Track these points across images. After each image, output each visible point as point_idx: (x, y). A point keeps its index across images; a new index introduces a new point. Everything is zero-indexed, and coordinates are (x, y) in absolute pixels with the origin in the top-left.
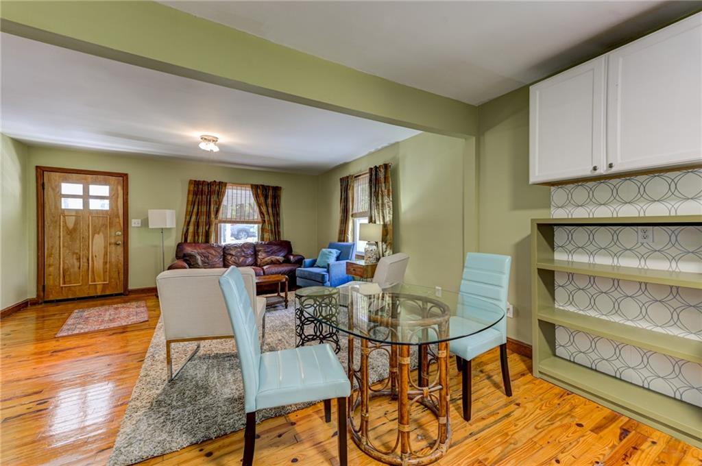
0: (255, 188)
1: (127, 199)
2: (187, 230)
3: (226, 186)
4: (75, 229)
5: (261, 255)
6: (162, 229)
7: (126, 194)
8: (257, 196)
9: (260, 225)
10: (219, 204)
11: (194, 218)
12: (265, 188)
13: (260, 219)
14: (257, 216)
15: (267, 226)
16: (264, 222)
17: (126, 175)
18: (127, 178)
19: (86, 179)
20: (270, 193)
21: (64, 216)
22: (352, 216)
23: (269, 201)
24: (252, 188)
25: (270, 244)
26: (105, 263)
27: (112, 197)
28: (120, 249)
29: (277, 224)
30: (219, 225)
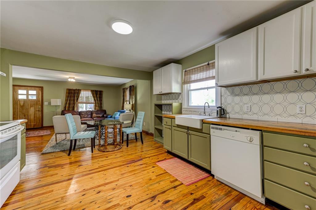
0: (92, 91)
1: (43, 95)
2: (66, 106)
3: (81, 90)
4: (23, 105)
5: (94, 115)
6: (56, 106)
7: (42, 94)
8: (93, 94)
9: (95, 104)
10: (78, 97)
11: (68, 102)
12: (96, 91)
13: (94, 102)
14: (93, 101)
15: (97, 105)
16: (96, 103)
17: (43, 87)
18: (43, 88)
19: (27, 89)
20: (98, 93)
21: (19, 101)
22: (126, 101)
23: (98, 96)
24: (91, 91)
25: (98, 111)
26: (34, 117)
27: (37, 95)
28: (40, 113)
29: (101, 104)
30: (78, 104)
